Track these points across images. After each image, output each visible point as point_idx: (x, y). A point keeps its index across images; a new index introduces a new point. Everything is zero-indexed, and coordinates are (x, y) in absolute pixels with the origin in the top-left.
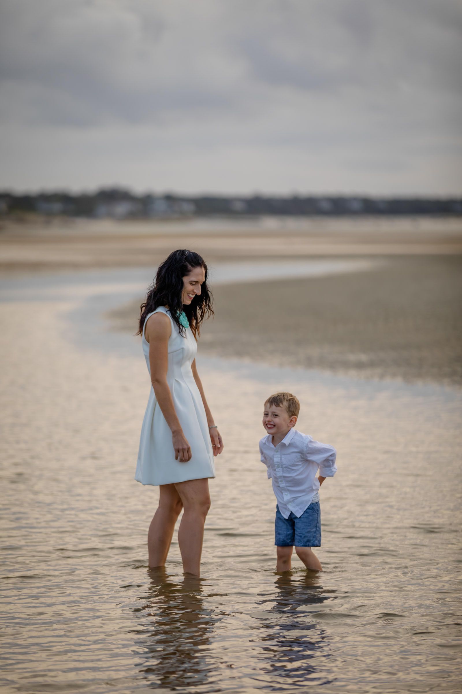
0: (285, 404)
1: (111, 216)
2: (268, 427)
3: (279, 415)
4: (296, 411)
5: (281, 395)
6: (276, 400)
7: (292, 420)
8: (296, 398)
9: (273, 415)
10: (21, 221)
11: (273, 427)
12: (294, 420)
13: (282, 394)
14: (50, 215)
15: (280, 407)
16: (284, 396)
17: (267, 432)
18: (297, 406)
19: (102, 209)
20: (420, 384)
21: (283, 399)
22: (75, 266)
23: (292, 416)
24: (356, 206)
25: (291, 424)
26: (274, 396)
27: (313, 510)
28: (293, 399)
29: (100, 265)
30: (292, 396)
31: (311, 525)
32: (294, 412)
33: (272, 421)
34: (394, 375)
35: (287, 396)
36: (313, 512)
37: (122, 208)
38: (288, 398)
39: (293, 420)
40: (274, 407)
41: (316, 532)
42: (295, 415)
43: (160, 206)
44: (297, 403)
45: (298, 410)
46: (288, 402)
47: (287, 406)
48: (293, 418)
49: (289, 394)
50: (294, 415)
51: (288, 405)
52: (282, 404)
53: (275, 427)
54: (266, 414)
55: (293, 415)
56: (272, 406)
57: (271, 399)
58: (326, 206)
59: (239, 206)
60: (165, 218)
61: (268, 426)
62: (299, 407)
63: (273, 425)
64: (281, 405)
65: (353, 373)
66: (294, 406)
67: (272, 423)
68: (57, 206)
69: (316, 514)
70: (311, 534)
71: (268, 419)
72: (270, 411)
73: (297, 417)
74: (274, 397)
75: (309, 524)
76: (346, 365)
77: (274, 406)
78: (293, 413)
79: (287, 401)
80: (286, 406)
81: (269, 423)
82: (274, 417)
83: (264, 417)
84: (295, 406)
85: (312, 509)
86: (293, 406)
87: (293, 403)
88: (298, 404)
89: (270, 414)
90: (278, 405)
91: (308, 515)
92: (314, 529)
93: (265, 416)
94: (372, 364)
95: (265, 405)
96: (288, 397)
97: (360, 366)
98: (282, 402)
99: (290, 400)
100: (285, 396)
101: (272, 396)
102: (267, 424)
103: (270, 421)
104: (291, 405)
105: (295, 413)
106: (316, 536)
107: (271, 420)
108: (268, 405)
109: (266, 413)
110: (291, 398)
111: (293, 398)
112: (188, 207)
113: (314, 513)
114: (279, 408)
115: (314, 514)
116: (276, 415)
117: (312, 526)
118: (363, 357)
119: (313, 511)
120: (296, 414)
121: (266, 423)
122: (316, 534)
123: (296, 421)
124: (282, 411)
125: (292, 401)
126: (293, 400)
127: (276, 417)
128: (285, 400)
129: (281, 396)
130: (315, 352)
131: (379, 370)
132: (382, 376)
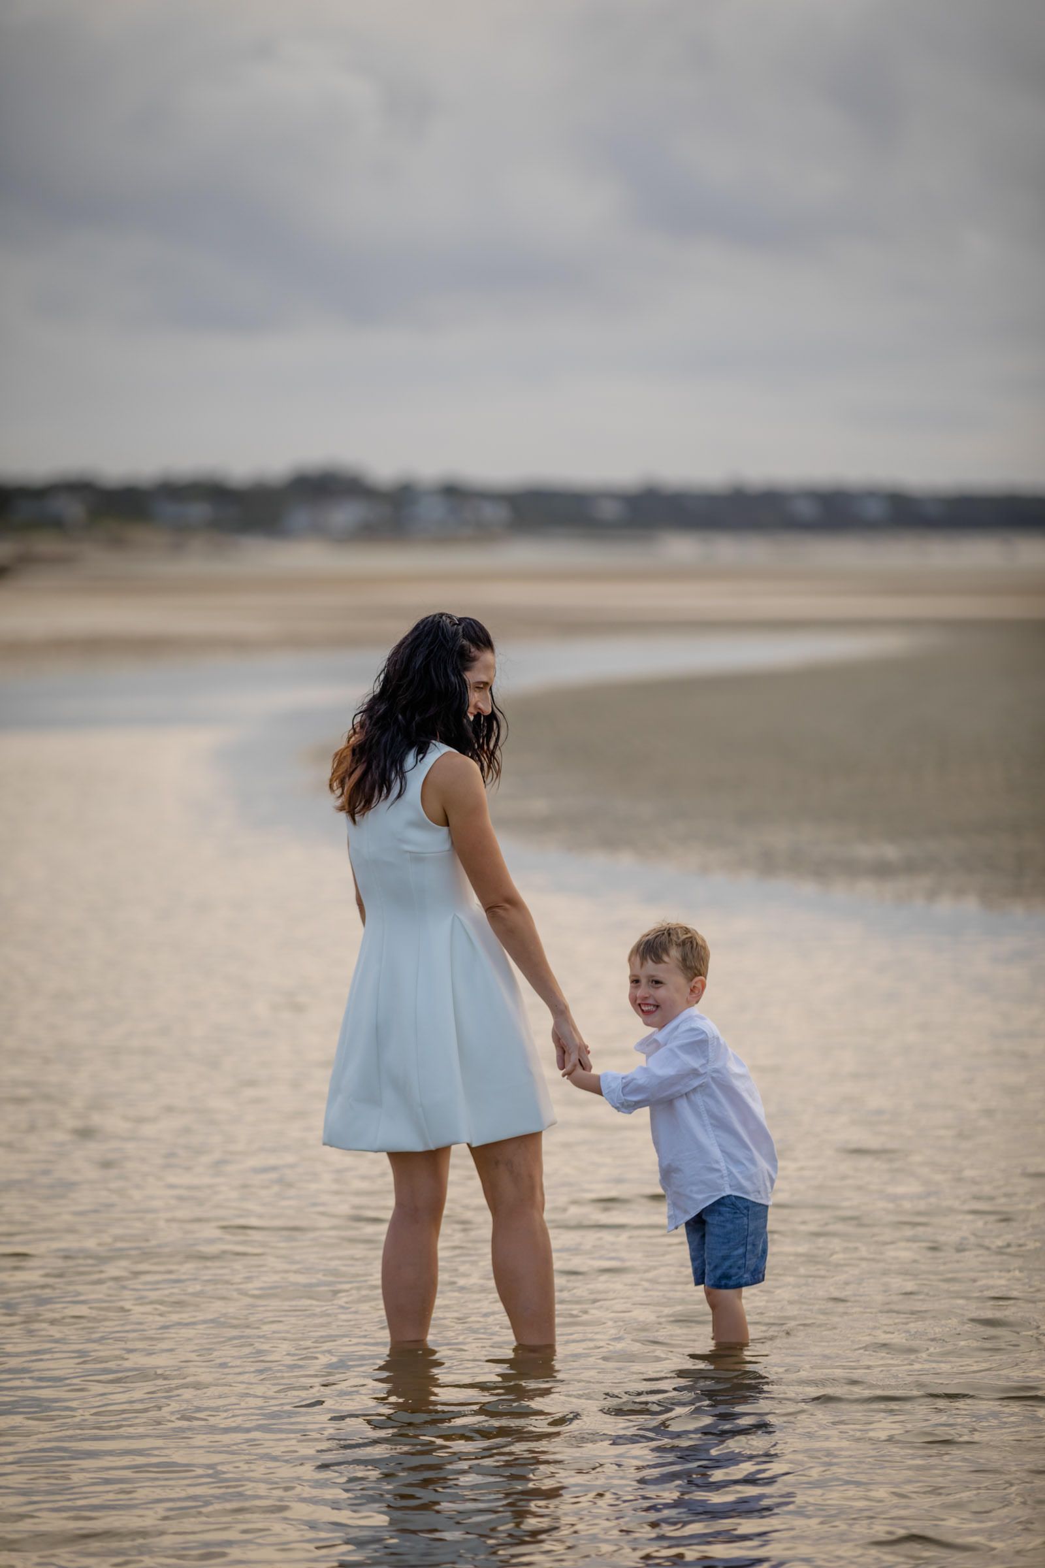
0: (675, 953)
1: (320, 532)
2: (643, 1010)
3: (663, 980)
4: (701, 966)
5: (663, 934)
6: (653, 947)
7: (694, 987)
8: (697, 933)
9: (650, 983)
10: (117, 543)
11: (656, 1010)
12: (699, 985)
13: (665, 932)
14: (182, 530)
15: (665, 962)
16: (669, 934)
17: (643, 1021)
18: (703, 954)
19: (300, 517)
21: (669, 942)
23: (694, 978)
24: (875, 509)
25: (694, 995)
26: (647, 938)
27: (734, 1209)
28: (690, 940)
29: (296, 642)
30: (687, 930)
31: (729, 1242)
32: (696, 968)
33: (650, 997)
34: (960, 892)
35: (677, 934)
36: (735, 1213)
37: (344, 515)
38: (678, 938)
39: (697, 985)
40: (650, 964)
41: (745, 1256)
42: (701, 975)
43: (432, 510)
44: (701, 946)
45: (705, 961)
46: (681, 948)
47: (681, 959)
48: (696, 983)
49: (681, 928)
50: (698, 976)
51: (682, 956)
52: (668, 955)
53: (659, 1009)
54: (635, 981)
55: (696, 975)
56: (645, 963)
57: (641, 945)
58: (805, 509)
59: (609, 510)
60: (443, 537)
61: (643, 1008)
62: (707, 955)
63: (654, 1006)
64: (666, 958)
65: (866, 886)
66: (696, 955)
67: (651, 1001)
68: (199, 510)
69: (742, 1217)
70: (732, 1260)
71: (640, 993)
72: (642, 975)
73: (706, 978)
74: (648, 941)
75: (726, 1241)
76: (852, 869)
77: (650, 962)
78: (697, 972)
79: (678, 945)
80: (677, 959)
81: (643, 1002)
82: (653, 987)
83: (631, 987)
84: (698, 953)
85: (731, 1206)
86: (693, 956)
87: (692, 947)
88: (704, 948)
89: (644, 981)
90: (658, 960)
91: (722, 1219)
92: (741, 1251)
93: (633, 985)
94: (910, 867)
95: (630, 960)
96: (680, 935)
97: (882, 870)
98: (666, 951)
99: (684, 943)
100: (671, 936)
101: (644, 939)
102: (639, 1005)
103: (646, 998)
104: (689, 954)
105: (699, 971)
106: (745, 1263)
107: (647, 995)
108: (638, 961)
109: (635, 978)
110: (687, 938)
111: (691, 937)
112: (494, 513)
113: (736, 1216)
114: (662, 966)
115: (737, 1218)
116: (657, 982)
117: (732, 1244)
118: (891, 852)
119: (733, 1211)
120: (702, 972)
121: (638, 1002)
122: (745, 1261)
123: (704, 986)
124: (669, 968)
125: (689, 943)
126: (691, 942)
127: (659, 985)
128: (674, 945)
129: (664, 937)
130: (779, 838)
131: (925, 881)
132: (932, 895)
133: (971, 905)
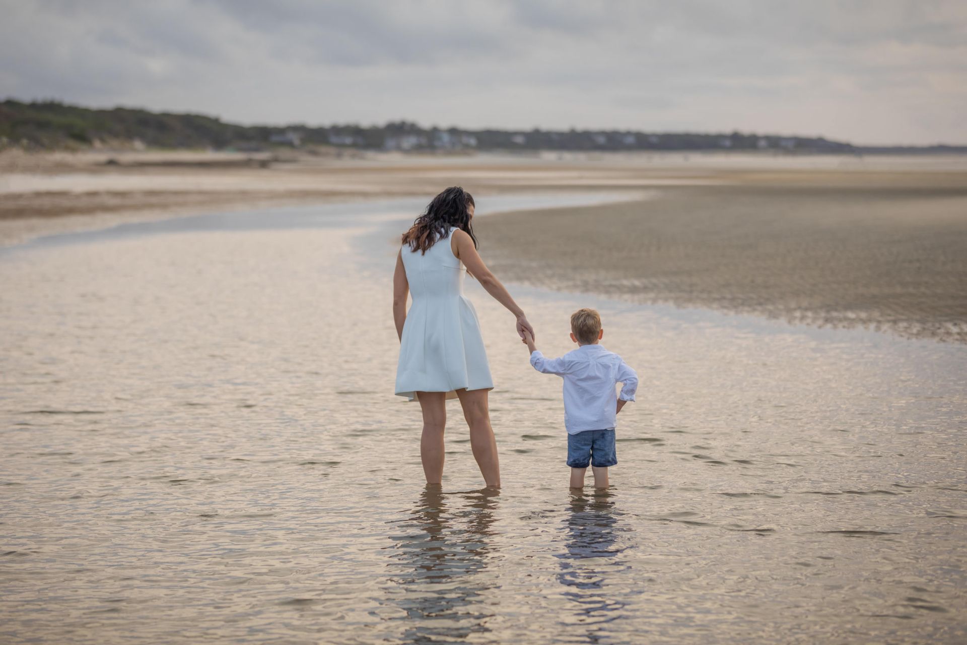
1: (399, 149)
10: (314, 153)
14: (342, 148)
19: (391, 143)
20: (690, 308)
22: (365, 195)
24: (630, 140)
34: (666, 300)
37: (409, 141)
43: (445, 139)
58: (601, 140)
59: (519, 141)
60: (450, 151)
65: (626, 296)
68: (348, 139)
76: (620, 289)
94: (645, 289)
97: (633, 290)
118: (637, 283)
130: (591, 277)
131: (652, 295)
132: (654, 301)
133: (671, 305)
